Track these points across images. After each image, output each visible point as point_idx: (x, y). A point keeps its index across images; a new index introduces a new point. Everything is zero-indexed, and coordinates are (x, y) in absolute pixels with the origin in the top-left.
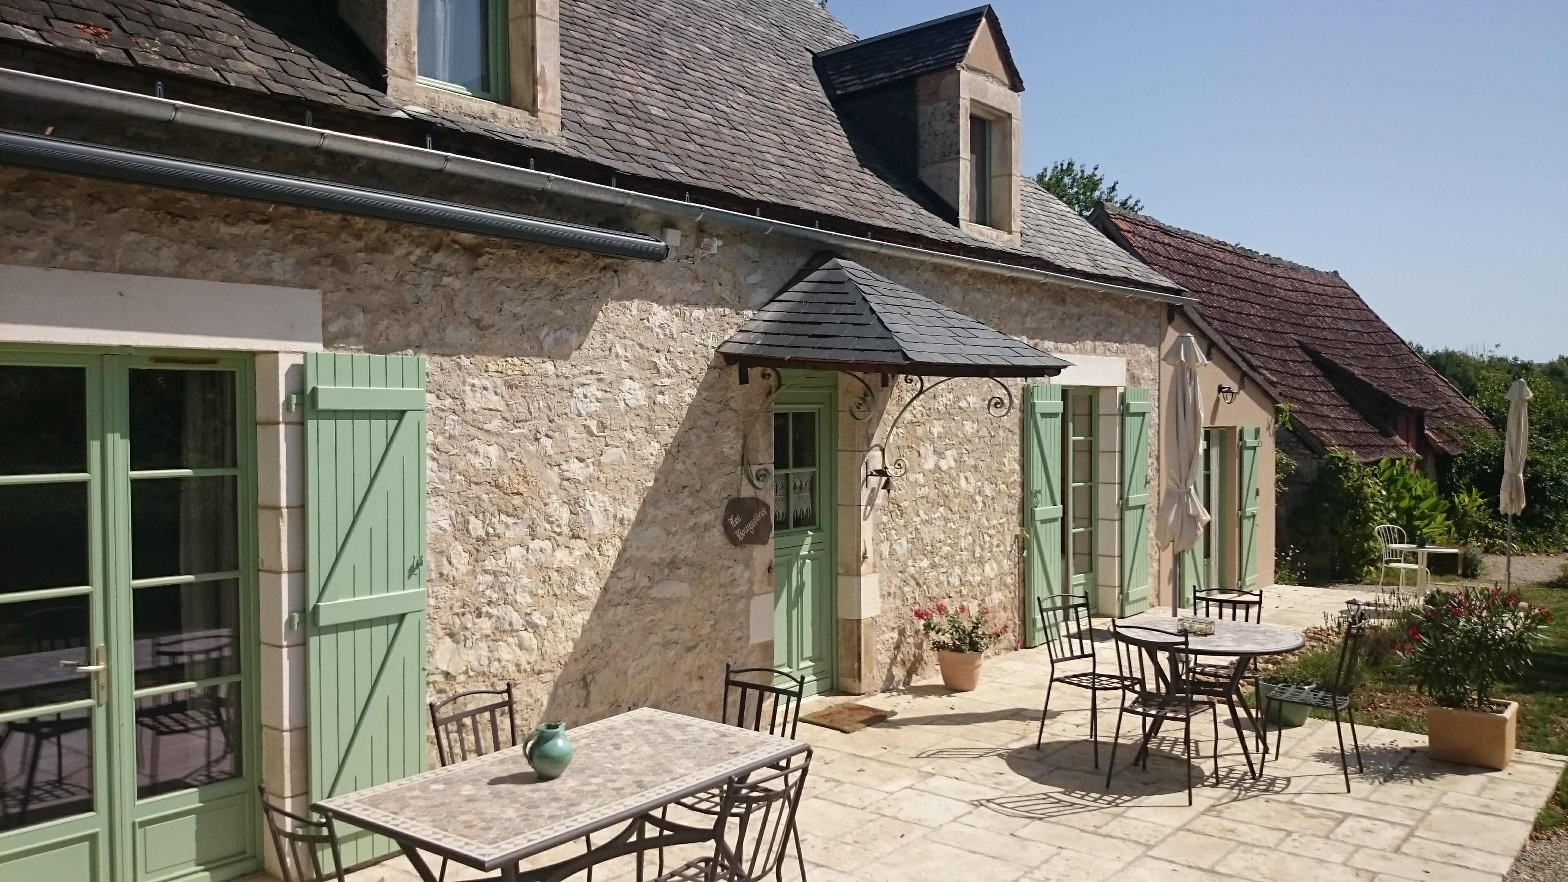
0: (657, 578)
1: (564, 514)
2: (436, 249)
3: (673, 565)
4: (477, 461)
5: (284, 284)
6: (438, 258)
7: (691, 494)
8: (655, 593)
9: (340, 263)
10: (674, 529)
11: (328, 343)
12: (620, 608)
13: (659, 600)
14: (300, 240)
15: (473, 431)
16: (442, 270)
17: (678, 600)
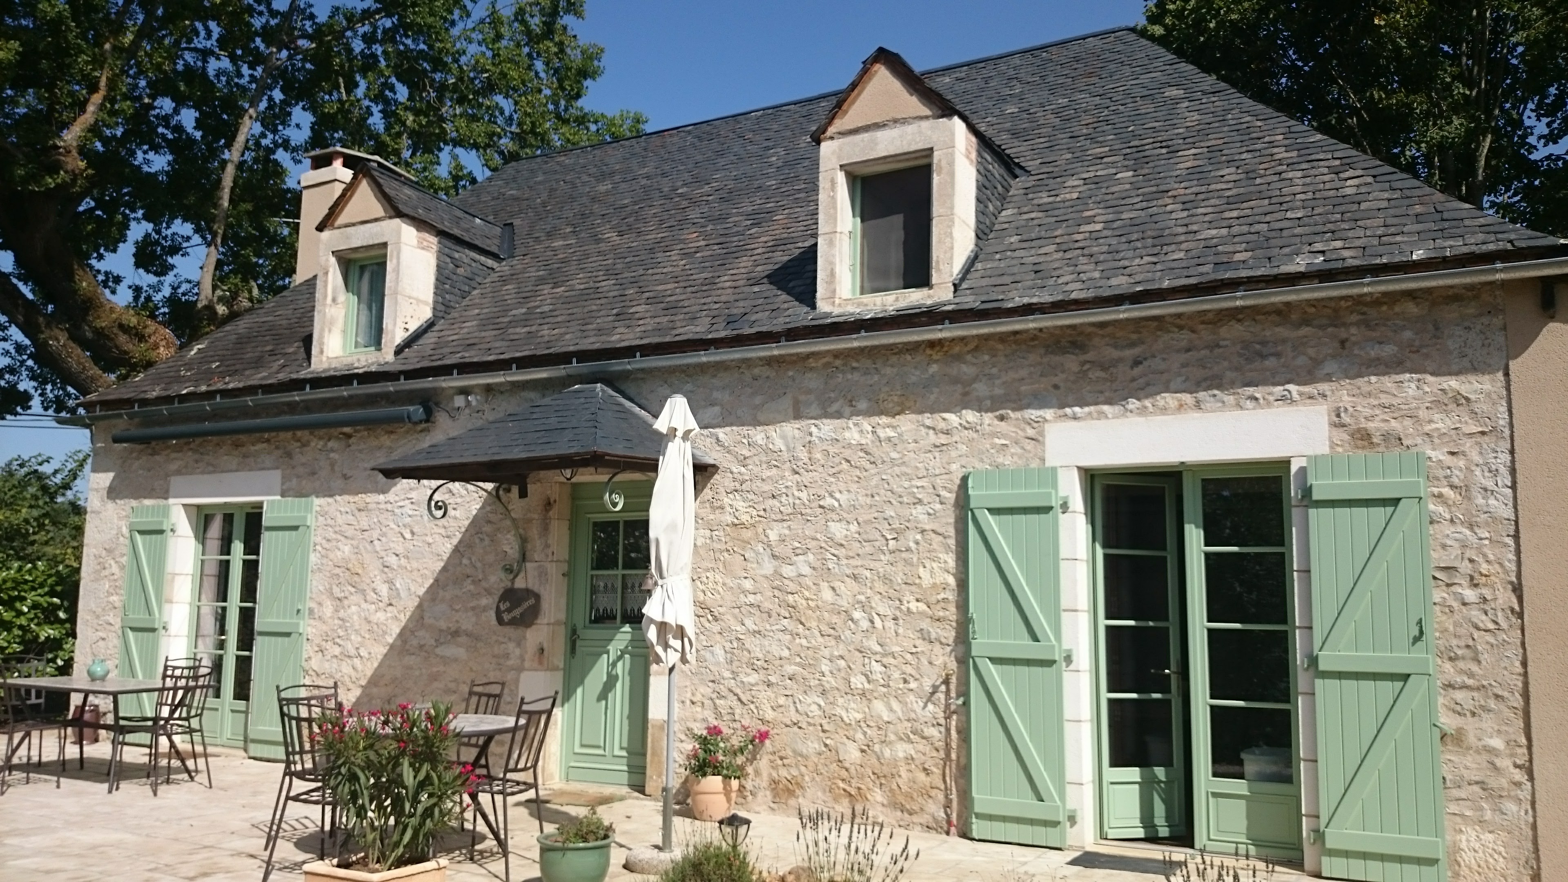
0: (442, 640)
1: (384, 589)
2: (329, 440)
3: (456, 633)
4: (339, 553)
5: (269, 469)
6: (331, 444)
7: (474, 582)
8: (438, 651)
9: (289, 455)
10: (457, 607)
11: (283, 496)
12: (413, 657)
13: (442, 657)
14: (277, 448)
15: (339, 537)
16: (332, 450)
17: (456, 660)
